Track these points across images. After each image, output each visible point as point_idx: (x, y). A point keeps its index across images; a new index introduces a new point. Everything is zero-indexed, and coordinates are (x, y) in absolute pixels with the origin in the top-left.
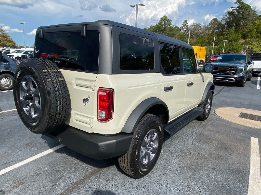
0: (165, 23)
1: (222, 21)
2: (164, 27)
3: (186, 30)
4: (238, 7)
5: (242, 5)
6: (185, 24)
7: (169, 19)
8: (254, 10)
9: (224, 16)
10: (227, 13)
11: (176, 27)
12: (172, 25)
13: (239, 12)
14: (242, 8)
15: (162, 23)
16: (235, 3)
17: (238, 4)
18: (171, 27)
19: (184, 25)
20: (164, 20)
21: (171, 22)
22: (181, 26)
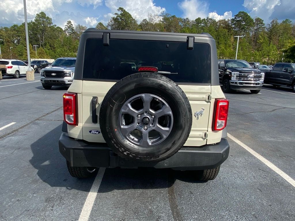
0: (43, 21)
1: (108, 26)
2: (43, 25)
3: (71, 32)
4: (121, 14)
5: (125, 13)
6: (70, 26)
7: (48, 17)
8: (134, 20)
9: (110, 22)
10: (112, 19)
11: (58, 28)
12: (54, 24)
13: (123, 20)
14: (124, 16)
15: (39, 20)
16: (118, 10)
17: (121, 11)
18: (52, 27)
19: (68, 27)
20: (42, 17)
21: (52, 21)
22: (65, 27)
